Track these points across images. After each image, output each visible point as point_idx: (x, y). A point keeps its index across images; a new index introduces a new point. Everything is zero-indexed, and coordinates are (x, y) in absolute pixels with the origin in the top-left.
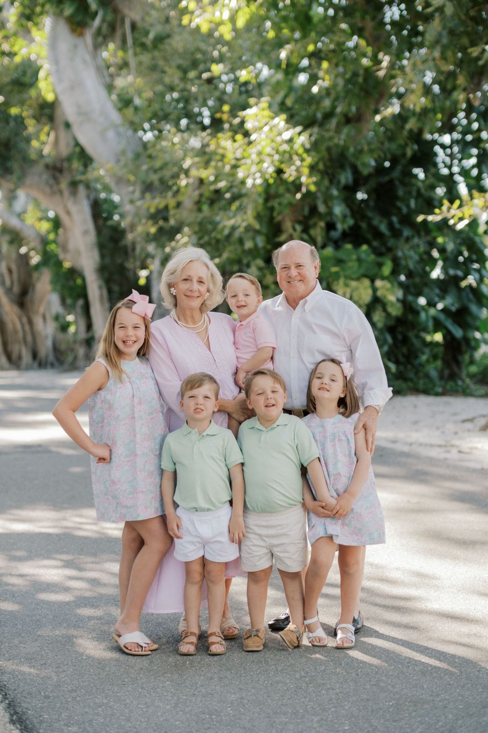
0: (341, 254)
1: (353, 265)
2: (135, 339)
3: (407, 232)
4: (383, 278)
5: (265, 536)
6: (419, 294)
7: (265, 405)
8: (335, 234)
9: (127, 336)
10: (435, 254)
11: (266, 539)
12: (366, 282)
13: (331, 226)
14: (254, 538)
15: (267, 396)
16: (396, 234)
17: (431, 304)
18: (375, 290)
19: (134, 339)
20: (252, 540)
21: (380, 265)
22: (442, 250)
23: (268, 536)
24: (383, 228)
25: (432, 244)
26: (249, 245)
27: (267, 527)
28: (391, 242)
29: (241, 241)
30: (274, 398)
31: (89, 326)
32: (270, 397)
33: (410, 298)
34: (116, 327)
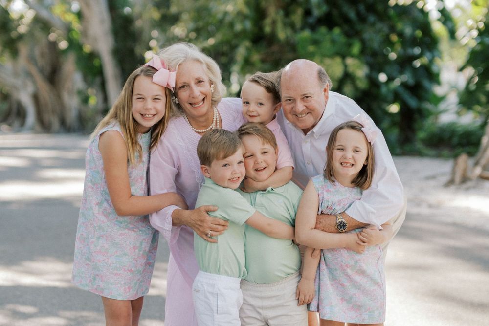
0: (317, 36)
1: (327, 45)
2: (155, 113)
3: (372, 18)
4: (352, 56)
5: (259, 308)
6: (381, 70)
7: (254, 169)
8: (311, 20)
9: (146, 109)
10: (394, 38)
11: (260, 311)
12: (338, 60)
13: (308, 13)
14: (248, 310)
15: (256, 161)
16: (362, 19)
17: (391, 79)
18: (346, 66)
19: (153, 112)
20: (246, 311)
21: (350, 45)
22: (401, 35)
23: (262, 308)
24: (352, 14)
25: (393, 29)
26: (238, 27)
27: (261, 298)
28: (359, 27)
29: (231, 25)
30: (264, 161)
31: (106, 99)
32: (260, 161)
33: (374, 74)
34: (134, 97)
